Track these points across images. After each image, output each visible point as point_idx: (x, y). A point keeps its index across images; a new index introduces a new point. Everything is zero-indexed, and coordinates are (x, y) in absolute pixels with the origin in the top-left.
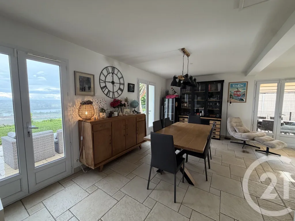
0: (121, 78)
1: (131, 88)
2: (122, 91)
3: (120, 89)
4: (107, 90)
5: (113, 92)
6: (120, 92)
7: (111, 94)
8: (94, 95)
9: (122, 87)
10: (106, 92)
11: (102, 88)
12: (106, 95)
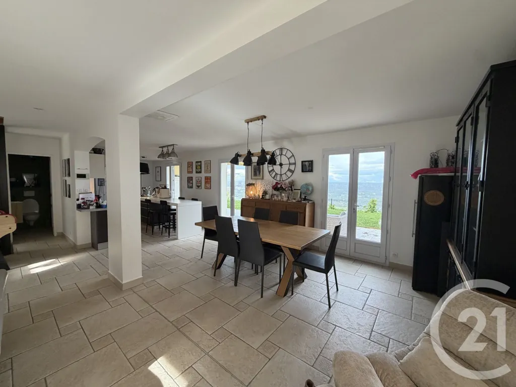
0: (291, 157)
1: (308, 167)
2: (292, 172)
3: (289, 170)
4: (274, 174)
5: (281, 175)
6: (289, 174)
7: (279, 176)
8: (263, 179)
9: (292, 167)
10: (273, 175)
11: (270, 172)
12: (274, 178)
